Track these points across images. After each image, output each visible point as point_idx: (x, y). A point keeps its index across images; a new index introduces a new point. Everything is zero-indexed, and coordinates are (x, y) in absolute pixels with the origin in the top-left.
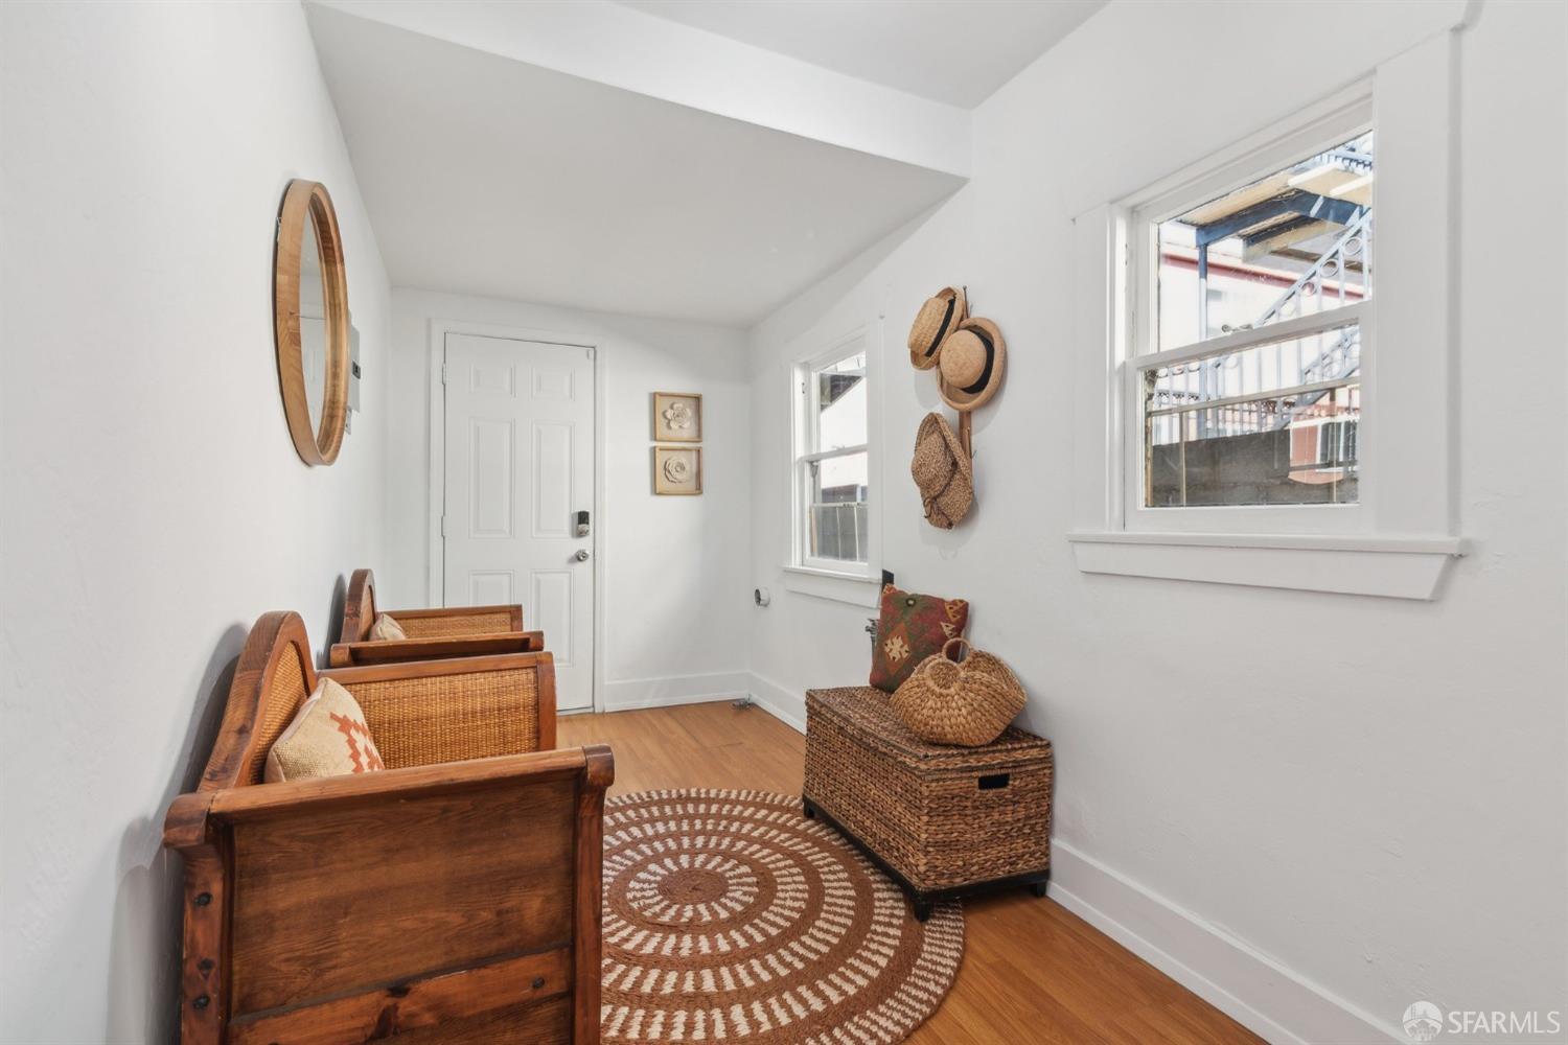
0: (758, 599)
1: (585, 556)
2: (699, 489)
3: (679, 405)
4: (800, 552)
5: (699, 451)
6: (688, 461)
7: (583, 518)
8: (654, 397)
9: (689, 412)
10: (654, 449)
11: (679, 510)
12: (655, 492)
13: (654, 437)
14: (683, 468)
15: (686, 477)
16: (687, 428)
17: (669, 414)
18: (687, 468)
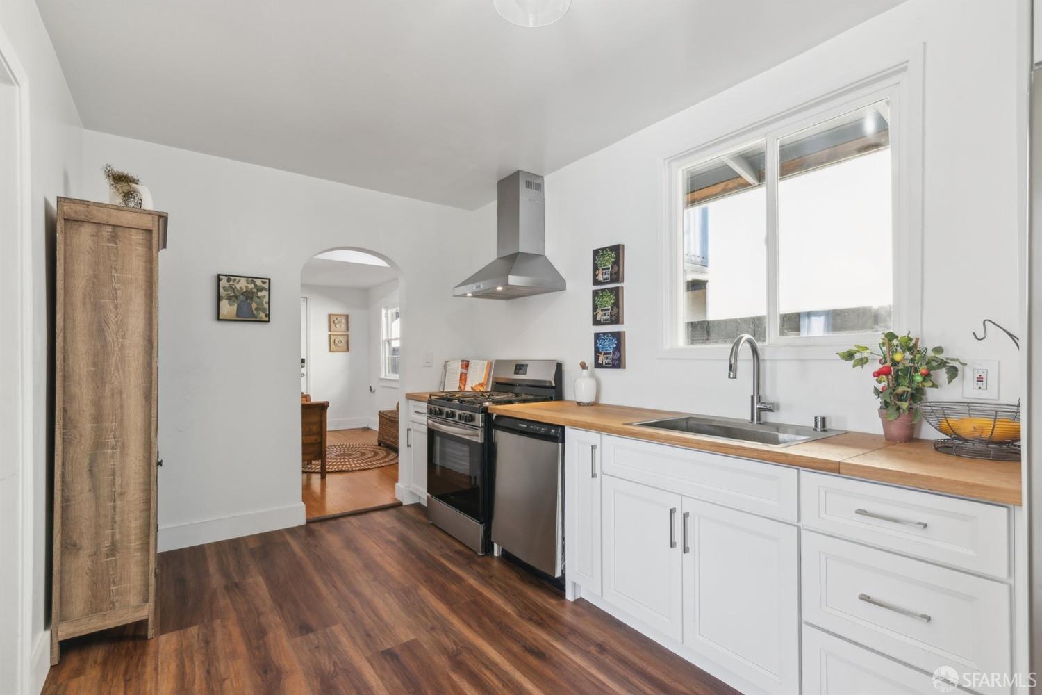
0: (371, 390)
1: (304, 375)
2: (348, 349)
3: (339, 318)
4: (385, 373)
5: (348, 335)
6: (343, 339)
7: (303, 361)
8: (330, 316)
9: (344, 321)
10: (330, 335)
11: (340, 358)
12: (330, 351)
13: (330, 331)
14: (342, 342)
15: (343, 345)
16: (343, 326)
17: (336, 322)
18: (343, 341)
